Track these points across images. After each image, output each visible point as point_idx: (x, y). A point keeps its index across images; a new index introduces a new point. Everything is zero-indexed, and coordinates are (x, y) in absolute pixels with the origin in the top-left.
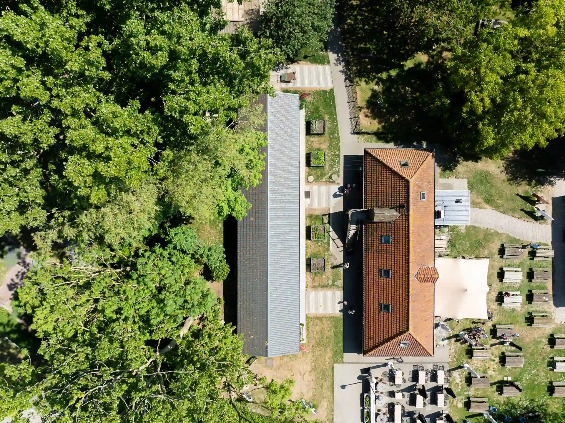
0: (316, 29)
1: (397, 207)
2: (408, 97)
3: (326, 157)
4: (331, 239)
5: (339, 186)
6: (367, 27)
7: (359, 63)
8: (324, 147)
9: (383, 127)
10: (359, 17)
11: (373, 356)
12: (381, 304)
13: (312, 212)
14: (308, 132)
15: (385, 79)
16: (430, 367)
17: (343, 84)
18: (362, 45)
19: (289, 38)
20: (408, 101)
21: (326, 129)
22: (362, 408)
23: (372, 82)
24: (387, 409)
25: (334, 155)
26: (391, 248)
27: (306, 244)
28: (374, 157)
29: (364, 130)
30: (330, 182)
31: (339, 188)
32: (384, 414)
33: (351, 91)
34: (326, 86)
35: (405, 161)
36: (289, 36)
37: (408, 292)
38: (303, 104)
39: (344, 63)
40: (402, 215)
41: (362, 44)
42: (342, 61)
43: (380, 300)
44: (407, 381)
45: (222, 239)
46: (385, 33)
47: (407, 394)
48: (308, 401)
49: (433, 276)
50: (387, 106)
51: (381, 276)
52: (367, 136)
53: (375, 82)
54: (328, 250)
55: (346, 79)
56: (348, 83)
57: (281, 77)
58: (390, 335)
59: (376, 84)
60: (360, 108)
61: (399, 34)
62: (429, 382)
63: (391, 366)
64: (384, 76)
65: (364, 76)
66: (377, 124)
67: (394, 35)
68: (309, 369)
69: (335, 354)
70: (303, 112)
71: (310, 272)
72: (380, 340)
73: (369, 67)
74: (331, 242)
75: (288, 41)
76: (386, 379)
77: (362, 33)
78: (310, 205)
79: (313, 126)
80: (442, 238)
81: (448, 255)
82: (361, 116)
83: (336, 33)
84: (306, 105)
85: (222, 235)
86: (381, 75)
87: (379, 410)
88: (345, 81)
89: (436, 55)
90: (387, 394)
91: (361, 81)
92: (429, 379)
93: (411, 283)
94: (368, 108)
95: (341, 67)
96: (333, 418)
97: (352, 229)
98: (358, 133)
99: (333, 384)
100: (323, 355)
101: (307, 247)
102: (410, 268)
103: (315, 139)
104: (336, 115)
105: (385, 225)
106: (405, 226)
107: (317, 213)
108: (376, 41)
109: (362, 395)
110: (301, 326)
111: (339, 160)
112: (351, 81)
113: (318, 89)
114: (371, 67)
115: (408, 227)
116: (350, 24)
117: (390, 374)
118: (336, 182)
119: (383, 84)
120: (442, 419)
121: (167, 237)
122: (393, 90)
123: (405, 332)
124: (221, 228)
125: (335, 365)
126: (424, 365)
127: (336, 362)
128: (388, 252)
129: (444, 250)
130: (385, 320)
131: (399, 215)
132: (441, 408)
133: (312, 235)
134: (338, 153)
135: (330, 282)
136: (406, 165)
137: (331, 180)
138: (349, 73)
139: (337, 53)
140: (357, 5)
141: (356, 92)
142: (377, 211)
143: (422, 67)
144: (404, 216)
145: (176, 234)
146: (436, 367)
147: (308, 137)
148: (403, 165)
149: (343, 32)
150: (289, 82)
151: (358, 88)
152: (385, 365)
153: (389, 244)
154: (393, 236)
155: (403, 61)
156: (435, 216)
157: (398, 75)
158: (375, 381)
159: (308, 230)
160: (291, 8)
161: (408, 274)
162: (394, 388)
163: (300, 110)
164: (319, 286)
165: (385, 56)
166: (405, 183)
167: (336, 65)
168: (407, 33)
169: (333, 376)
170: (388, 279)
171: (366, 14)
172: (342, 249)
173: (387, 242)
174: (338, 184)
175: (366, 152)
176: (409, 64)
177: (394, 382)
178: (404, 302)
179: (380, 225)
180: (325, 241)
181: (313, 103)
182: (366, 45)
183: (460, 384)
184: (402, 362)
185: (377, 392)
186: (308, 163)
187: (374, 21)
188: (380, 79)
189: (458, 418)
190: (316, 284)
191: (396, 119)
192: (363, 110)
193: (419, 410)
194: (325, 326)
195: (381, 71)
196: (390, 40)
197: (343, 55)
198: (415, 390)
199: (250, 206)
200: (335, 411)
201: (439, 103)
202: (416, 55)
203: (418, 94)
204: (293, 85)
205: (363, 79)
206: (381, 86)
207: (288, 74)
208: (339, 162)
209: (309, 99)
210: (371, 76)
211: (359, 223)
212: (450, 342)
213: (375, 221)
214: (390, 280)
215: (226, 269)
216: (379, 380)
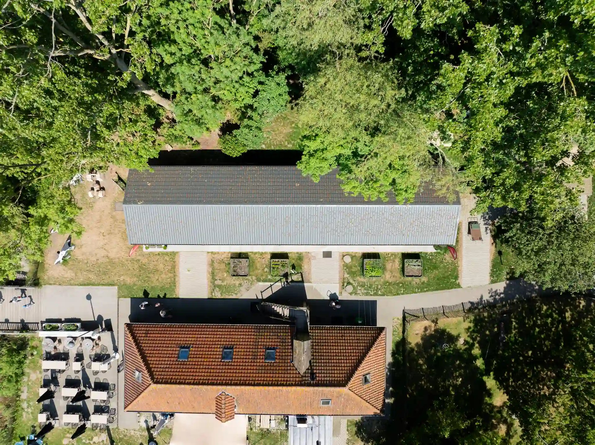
0: (541, 268)
1: (312, 370)
2: (449, 381)
3: (374, 279)
4: (272, 283)
5: (338, 294)
6: (537, 330)
7: (492, 320)
8: (388, 276)
9: (412, 349)
10: (549, 320)
11: (125, 336)
12: (189, 348)
13: (305, 261)
14: (406, 256)
15: (472, 352)
16: (113, 405)
17: (466, 300)
18: (514, 323)
19: (530, 233)
20: (444, 381)
21: (410, 278)
22: (63, 320)
23: (468, 336)
24: (62, 352)
25: (377, 288)
26: (260, 361)
27: (266, 253)
28: (375, 340)
29: (408, 326)
30: (343, 283)
31: (335, 294)
32: (55, 348)
33: (456, 309)
34: (465, 279)
35: (370, 380)
36: (534, 232)
37: (203, 384)
38: (441, 250)
39: (492, 301)
40: (302, 377)
41: (516, 323)
42: (495, 299)
43: (194, 346)
44: (96, 376)
45: (273, 148)
46: (530, 352)
47: (80, 376)
48: (71, 253)
49: (223, 415)
50: (439, 354)
51: (225, 348)
52: (401, 329)
53: (469, 339)
54: (259, 280)
55: (472, 303)
56: (468, 306)
57: (476, 222)
58: (150, 359)
59: (465, 340)
60: (435, 322)
61: (528, 371)
62: (94, 404)
63: (114, 357)
64: (476, 351)
65: (476, 326)
66: (416, 342)
67: (527, 364)
68: (112, 255)
69: (129, 288)
70: (431, 250)
71: (232, 258)
72: (143, 345)
73: (487, 332)
74: (269, 284)
75: (526, 231)
76: (98, 350)
77: (529, 325)
78: (314, 258)
79: (414, 262)
80: (273, 422)
81: (251, 429)
82: (426, 323)
83: (529, 292)
84: (439, 253)
85: (278, 148)
86: (477, 347)
87: (60, 341)
88: (470, 302)
89: (502, 416)
90: (80, 352)
91: (470, 322)
92: (98, 404)
93: (215, 387)
94: (436, 331)
95: (488, 298)
96: (51, 284)
97: (284, 311)
98: (404, 318)
99: (93, 285)
100: (128, 272)
101: (262, 254)
102: (233, 387)
103: (397, 264)
104: (427, 291)
105: (289, 354)
106: (287, 381)
107: (305, 267)
108: (520, 341)
109: (78, 320)
110: (163, 246)
111: (371, 295)
112: (470, 310)
113: (459, 268)
114: (487, 335)
115: (286, 385)
116: (540, 309)
117: (104, 355)
118: (343, 291)
119: (465, 350)
120: (48, 419)
121: (275, 73)
122: (458, 362)
123: (152, 379)
124: (286, 146)
125: (116, 287)
126: (115, 397)
127: (119, 289)
128: (255, 357)
129: (257, 425)
130: (169, 352)
131: (302, 373)
132: (62, 418)
133: (277, 260)
134: (379, 293)
135: (218, 282)
136: (366, 381)
137: (345, 284)
138: (480, 307)
139: (505, 292)
140: (565, 318)
141: (457, 316)
142: (306, 344)
143: (487, 398)
144: (300, 379)
145: (278, 84)
146: (113, 412)
147: (400, 256)
148: (366, 378)
149: (531, 301)
150: (469, 232)
151: (461, 319)
152: (116, 350)
153: (265, 359)
154: (275, 364)
155: (494, 375)
156: (300, 415)
157: (477, 368)
158: (95, 337)
159: (284, 256)
160: (572, 236)
161: (227, 384)
162: (87, 360)
163: (434, 246)
164: (213, 269)
165: (501, 352)
166: (342, 381)
167: (490, 291)
168: (529, 380)
169: (103, 285)
170: (220, 356)
171: (553, 329)
172: (260, 297)
173: (268, 357)
174: (341, 293)
175: (382, 329)
176: (490, 382)
177: (95, 361)
178: (191, 377)
179: (290, 347)
180: (269, 277)
181: (442, 262)
182: (515, 328)
183: (92, 442)
184: (119, 371)
185: (83, 339)
186: (367, 256)
187: (545, 339)
188: (472, 346)
189: (49, 439)
190: (216, 265)
191: (421, 365)
192: (433, 325)
193: (60, 391)
194: (163, 276)
195: (482, 347)
196: (521, 358)
197: (502, 299)
198: (85, 386)
199: (316, 180)
200: (60, 287)
201: (444, 424)
202: (502, 391)
203: (453, 393)
204: (465, 238)
205: (472, 325)
206: (463, 348)
207: (479, 231)
208: (367, 294)
209: (448, 257)
210: (475, 335)
211: (292, 320)
212: (143, 430)
213: (295, 341)
214: (220, 360)
215: (235, 152)
216: (97, 342)
